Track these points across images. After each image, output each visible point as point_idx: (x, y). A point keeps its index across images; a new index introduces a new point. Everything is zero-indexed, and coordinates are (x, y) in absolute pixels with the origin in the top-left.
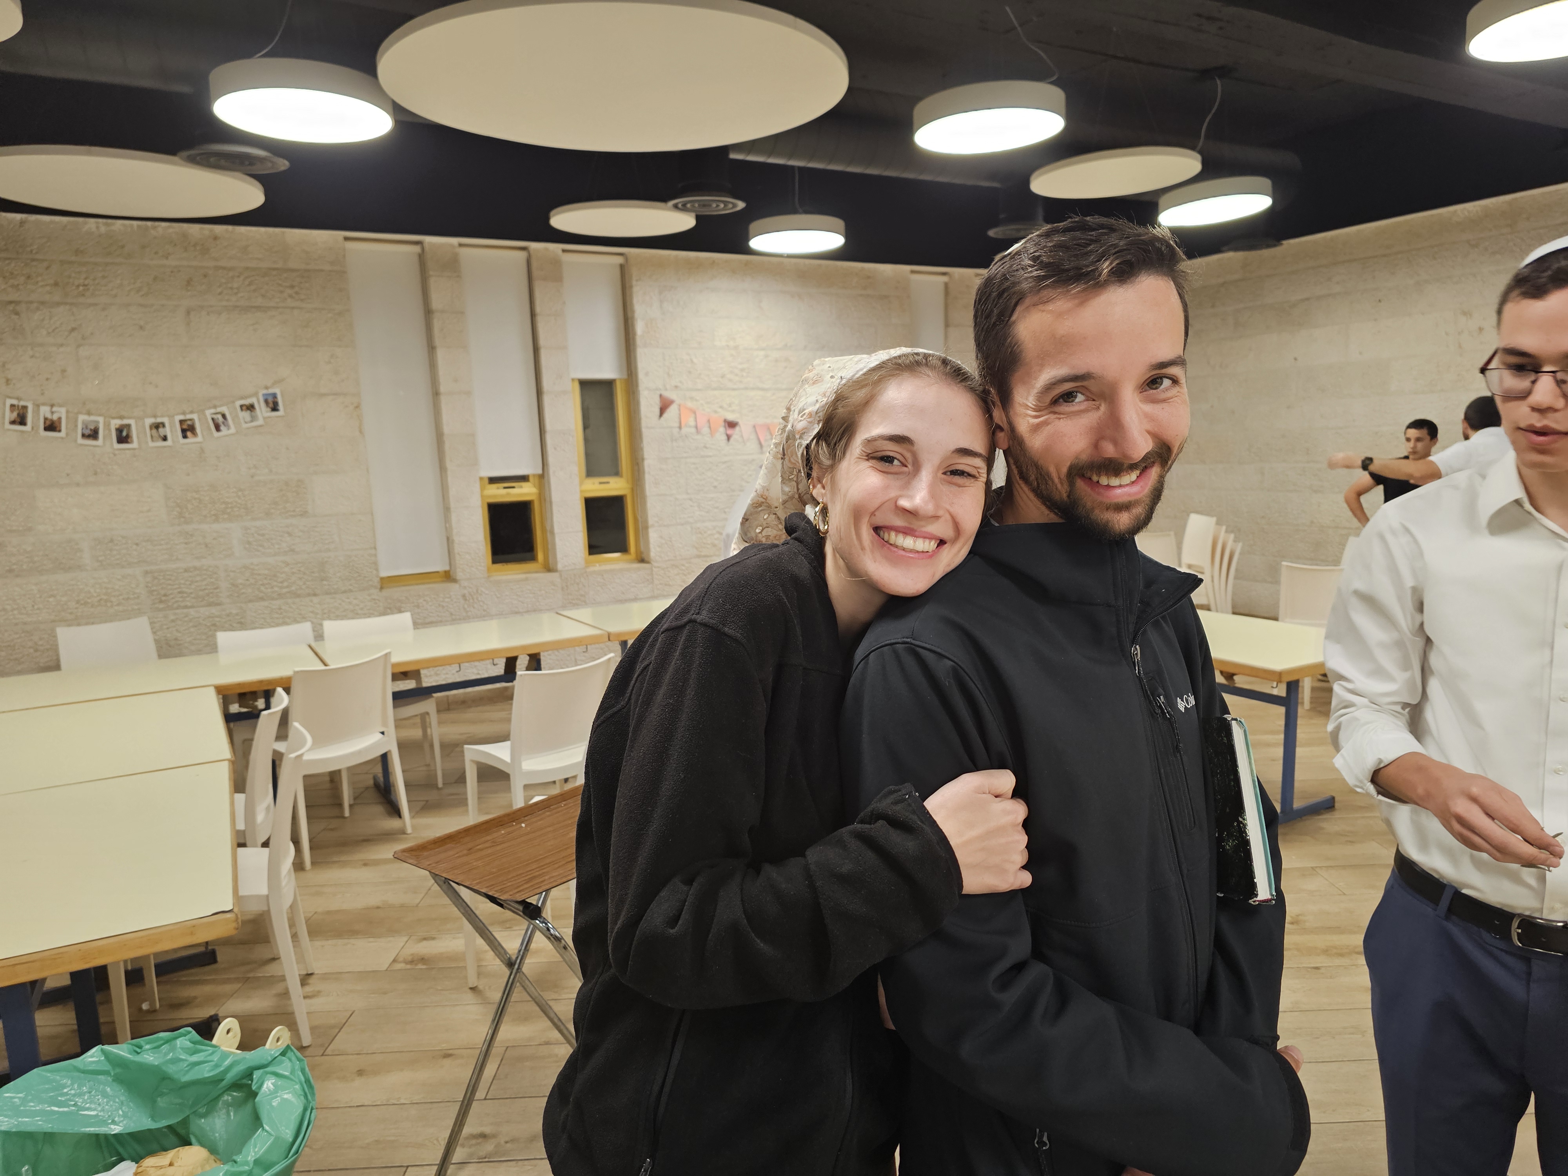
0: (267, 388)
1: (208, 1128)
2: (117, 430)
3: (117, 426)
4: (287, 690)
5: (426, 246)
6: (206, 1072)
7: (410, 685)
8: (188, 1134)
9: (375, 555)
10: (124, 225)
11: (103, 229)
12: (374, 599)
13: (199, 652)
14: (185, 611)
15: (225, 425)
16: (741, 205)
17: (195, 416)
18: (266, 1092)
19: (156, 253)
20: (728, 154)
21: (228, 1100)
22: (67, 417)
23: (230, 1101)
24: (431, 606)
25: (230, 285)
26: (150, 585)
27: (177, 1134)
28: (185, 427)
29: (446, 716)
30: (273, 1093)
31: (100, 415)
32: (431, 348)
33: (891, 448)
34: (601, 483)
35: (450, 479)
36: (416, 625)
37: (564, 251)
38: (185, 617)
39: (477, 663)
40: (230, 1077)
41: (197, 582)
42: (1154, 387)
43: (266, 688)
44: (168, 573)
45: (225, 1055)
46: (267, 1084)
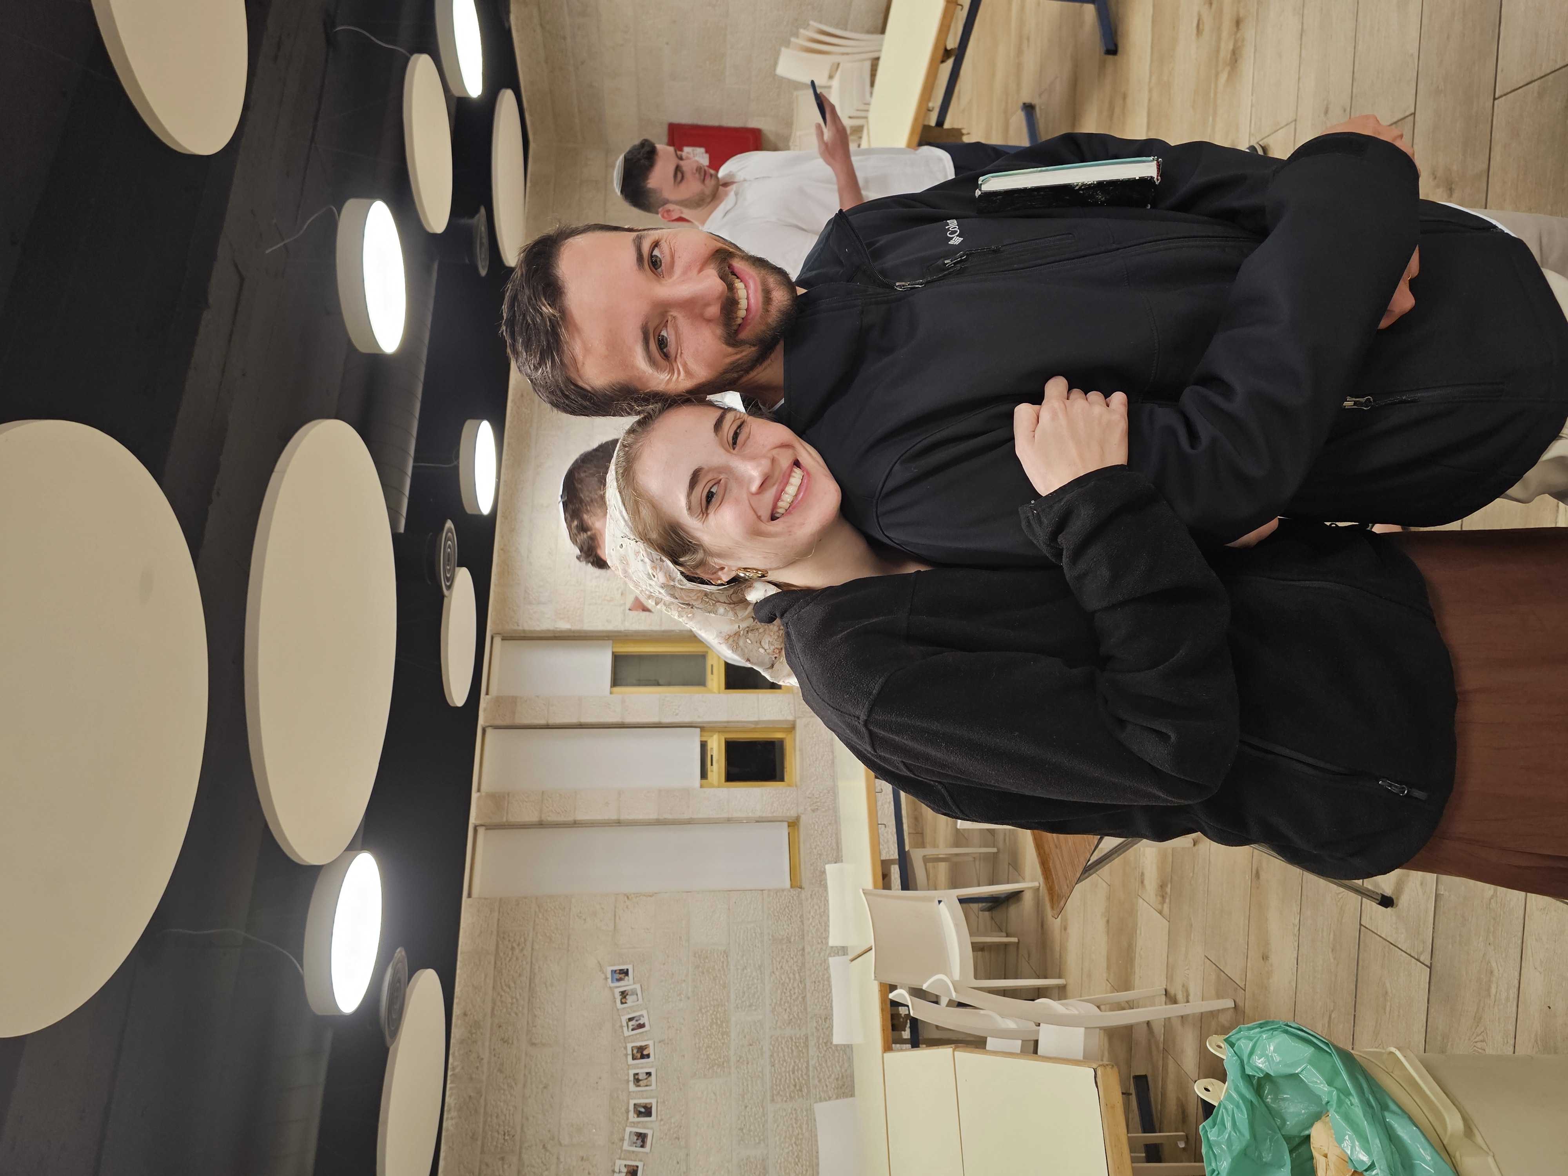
0: (606, 979)
1: (1296, 1119)
2: (638, 1116)
3: (636, 1116)
4: (893, 988)
5: (478, 823)
6: (1242, 1117)
7: (895, 871)
8: (1300, 1137)
9: (769, 890)
10: (450, 1096)
11: (454, 1114)
12: (811, 895)
13: (850, 1060)
14: (811, 1069)
15: (640, 1019)
16: (449, 524)
17: (629, 1046)
18: (1266, 1065)
19: (477, 1068)
20: (400, 534)
21: (1271, 1099)
22: (625, 1159)
23: (1272, 1097)
24: (821, 843)
25: (509, 1005)
26: (785, 1099)
27: (1300, 1145)
28: (639, 1055)
29: (928, 839)
30: (1269, 1059)
31: (625, 1130)
32: (576, 824)
33: (700, 491)
34: (712, 673)
35: (700, 816)
36: (838, 859)
37: (487, 694)
38: (817, 1070)
39: (879, 803)
40: (1249, 1095)
41: (784, 1056)
42: (659, 263)
43: (889, 1006)
44: (774, 1082)
45: (1229, 1097)
46: (1259, 1063)
